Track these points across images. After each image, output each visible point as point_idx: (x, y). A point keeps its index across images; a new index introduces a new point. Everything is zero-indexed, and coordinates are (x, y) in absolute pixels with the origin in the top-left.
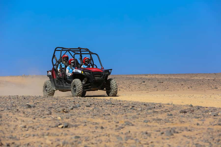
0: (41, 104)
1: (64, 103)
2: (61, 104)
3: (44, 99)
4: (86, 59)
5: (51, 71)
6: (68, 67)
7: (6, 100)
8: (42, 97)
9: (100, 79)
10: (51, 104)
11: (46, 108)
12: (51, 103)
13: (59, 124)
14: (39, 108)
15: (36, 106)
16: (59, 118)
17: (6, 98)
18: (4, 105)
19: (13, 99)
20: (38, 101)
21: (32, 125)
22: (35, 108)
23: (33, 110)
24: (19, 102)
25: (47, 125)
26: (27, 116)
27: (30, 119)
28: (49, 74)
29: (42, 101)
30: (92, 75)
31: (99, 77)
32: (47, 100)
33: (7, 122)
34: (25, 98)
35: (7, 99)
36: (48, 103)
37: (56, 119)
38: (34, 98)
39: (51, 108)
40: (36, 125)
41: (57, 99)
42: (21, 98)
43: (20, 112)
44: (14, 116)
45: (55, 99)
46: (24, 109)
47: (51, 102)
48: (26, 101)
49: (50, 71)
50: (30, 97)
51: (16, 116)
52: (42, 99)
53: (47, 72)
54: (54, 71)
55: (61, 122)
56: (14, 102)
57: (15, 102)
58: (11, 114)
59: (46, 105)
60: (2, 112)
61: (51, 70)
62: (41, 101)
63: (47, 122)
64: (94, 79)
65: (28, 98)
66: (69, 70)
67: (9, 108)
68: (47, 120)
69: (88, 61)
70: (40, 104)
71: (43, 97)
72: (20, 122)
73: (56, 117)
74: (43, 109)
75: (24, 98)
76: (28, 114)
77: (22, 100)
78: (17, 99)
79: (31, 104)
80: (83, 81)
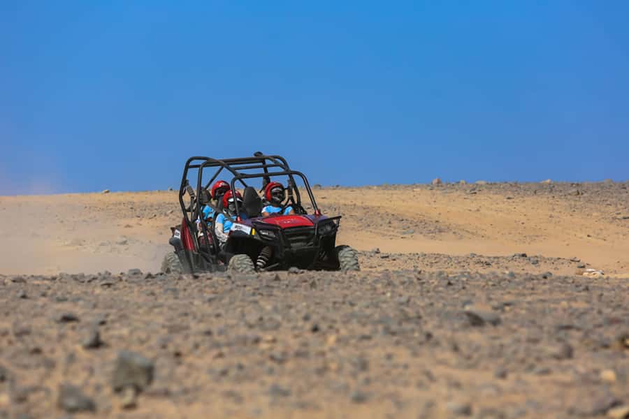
0: (522, 309)
1: (619, 306)
2: (607, 311)
3: (531, 286)
4: (274, 188)
5: (181, 228)
6: (220, 216)
7: (375, 289)
8: (522, 279)
9: (306, 247)
10: (564, 310)
11: (546, 329)
12: (564, 304)
13: (609, 401)
14: (515, 326)
15: (502, 317)
16: (608, 375)
17: (376, 282)
18: (372, 315)
19: (402, 287)
20: (508, 298)
21: (493, 404)
22: (501, 328)
23: (495, 338)
24: (430, 298)
25: (557, 402)
26: (470, 363)
27: (484, 377)
28: (175, 236)
29: (524, 295)
30: (282, 239)
31: (303, 244)
32: (544, 292)
33: (391, 388)
34: (450, 284)
35: (379, 285)
36: (552, 306)
37: (593, 377)
38: (490, 283)
39: (568, 327)
40: (514, 404)
41: (587, 289)
42: (436, 283)
43: (437, 344)
44: (419, 360)
45: (577, 286)
46: (454, 330)
47: (564, 299)
48: (456, 295)
49: (177, 227)
50: (472, 278)
51: (425, 360)
52: (524, 288)
53: (171, 231)
54: (187, 226)
55: (617, 392)
56: (408, 301)
57: (412, 300)
58: (403, 355)
59: (543, 313)
60: (366, 343)
61: (179, 226)
62: (519, 295)
63: (556, 390)
64: (287, 249)
65: (463, 282)
66: (224, 224)
67: (394, 327)
68: (555, 383)
69: (280, 192)
70: (518, 310)
71: (525, 279)
72: (444, 390)
73: (597, 372)
74: (534, 332)
75: (446, 282)
76: (476, 356)
77: (441, 292)
78: (418, 288)
79: (481, 308)
80: (261, 258)
